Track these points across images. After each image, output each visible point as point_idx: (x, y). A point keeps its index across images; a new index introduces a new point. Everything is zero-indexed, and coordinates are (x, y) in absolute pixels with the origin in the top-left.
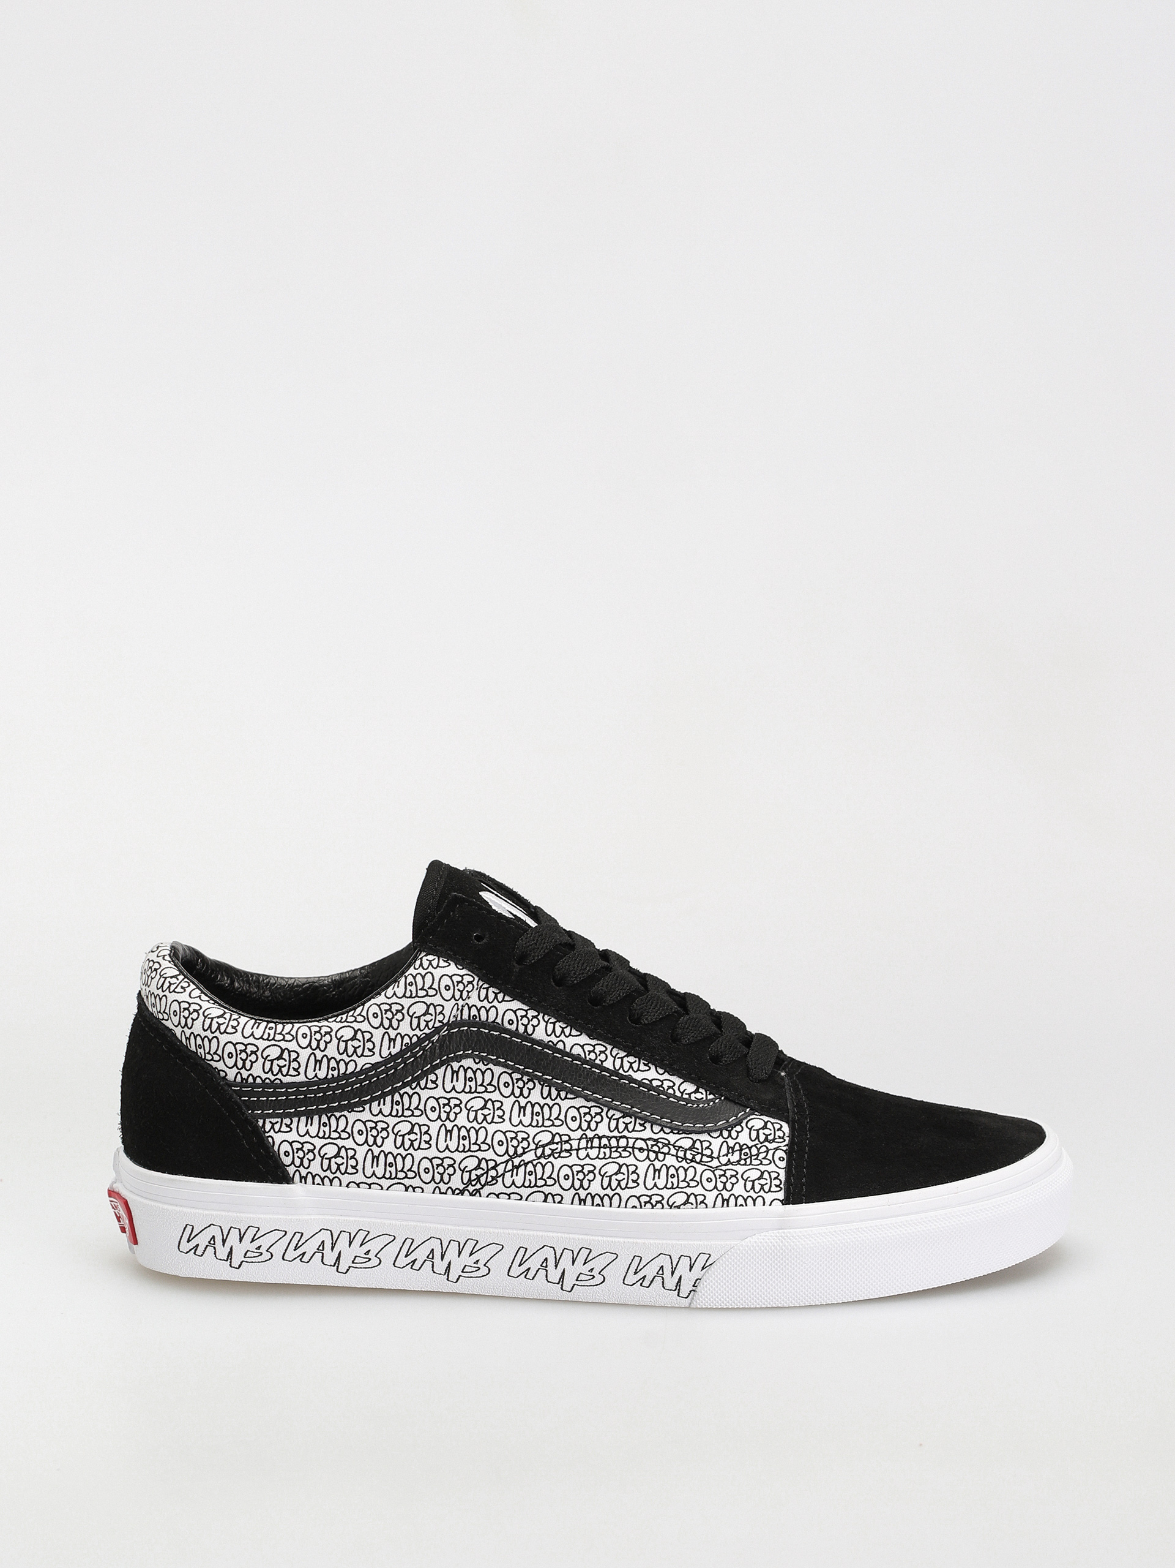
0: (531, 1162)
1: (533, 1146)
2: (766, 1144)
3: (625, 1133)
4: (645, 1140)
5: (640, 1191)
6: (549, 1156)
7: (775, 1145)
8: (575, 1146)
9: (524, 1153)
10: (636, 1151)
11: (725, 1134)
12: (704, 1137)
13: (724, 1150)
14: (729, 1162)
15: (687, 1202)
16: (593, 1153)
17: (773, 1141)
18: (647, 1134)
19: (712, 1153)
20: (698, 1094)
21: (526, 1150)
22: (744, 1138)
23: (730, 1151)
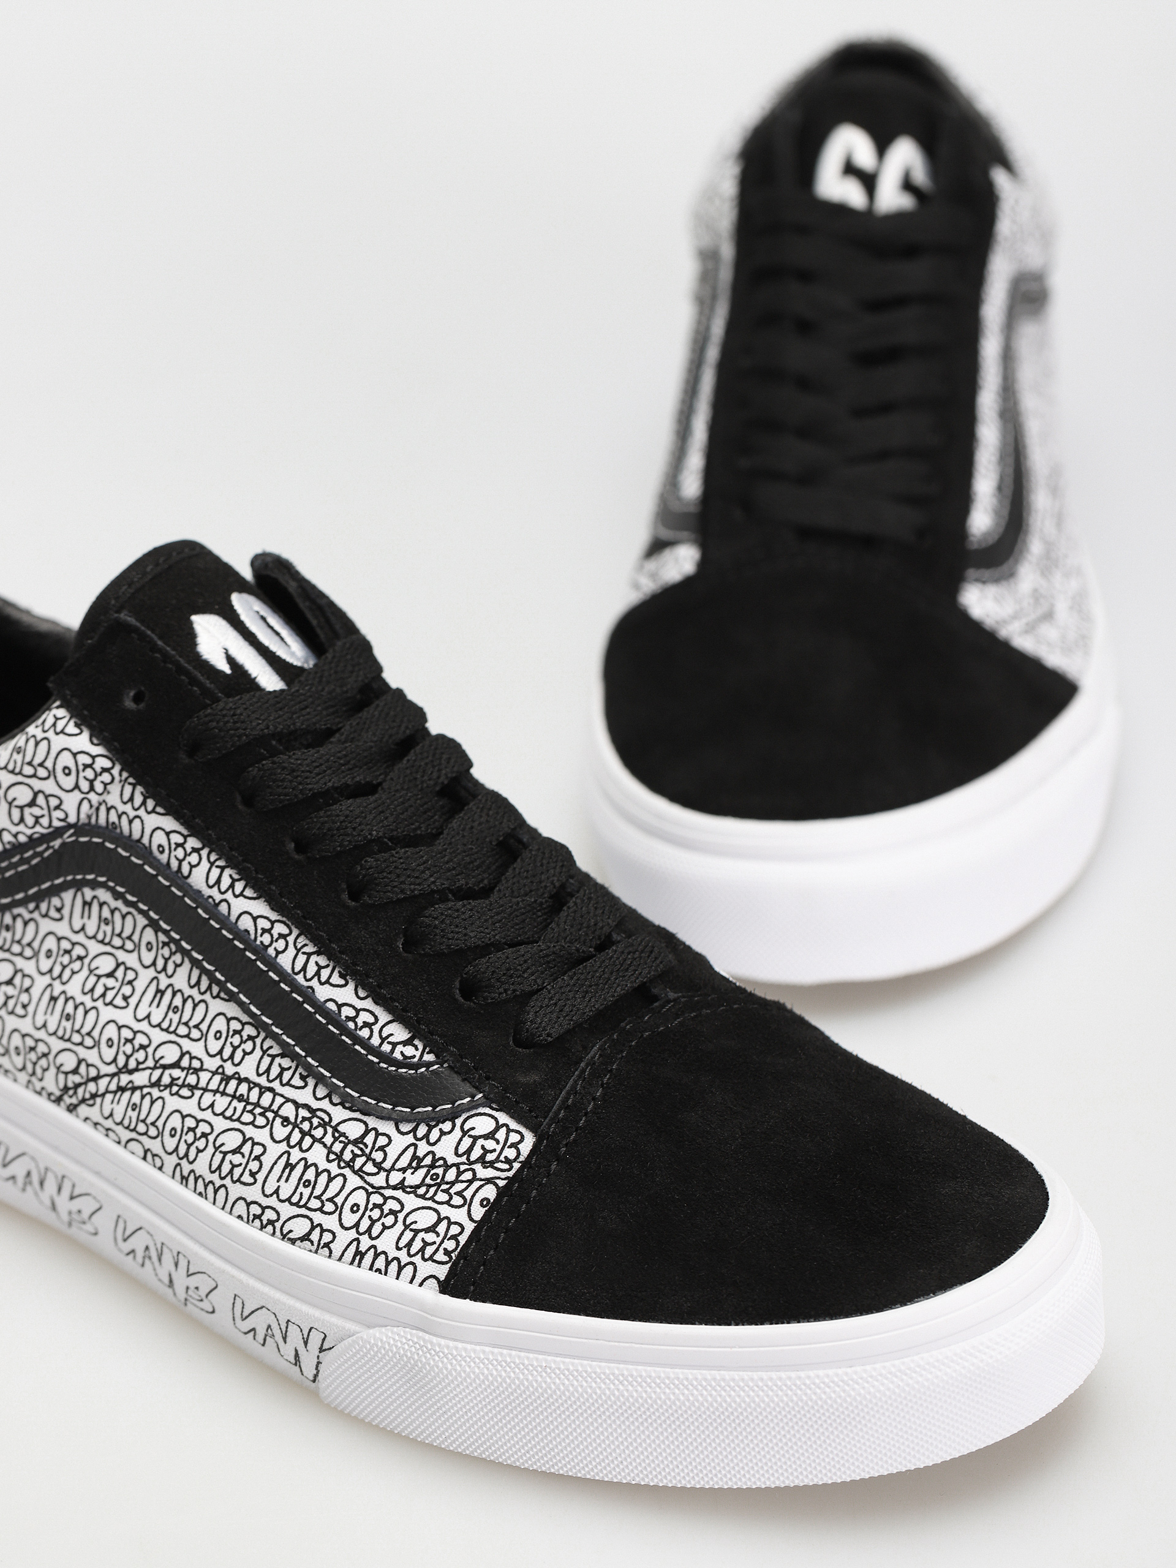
0: (141, 1088)
1: (150, 1063)
2: (478, 1167)
3: (276, 1085)
4: (297, 1105)
5: (253, 1193)
6: (166, 1087)
7: (490, 1173)
8: (202, 1084)
9: (137, 1070)
10: (278, 1121)
11: (422, 1130)
12: (387, 1127)
13: (404, 1162)
14: (401, 1186)
15: (306, 1237)
16: (221, 1103)
17: (491, 1164)
18: (305, 1096)
19: (384, 1159)
20: (410, 1047)
21: (141, 1066)
22: (445, 1149)
23: (414, 1164)
